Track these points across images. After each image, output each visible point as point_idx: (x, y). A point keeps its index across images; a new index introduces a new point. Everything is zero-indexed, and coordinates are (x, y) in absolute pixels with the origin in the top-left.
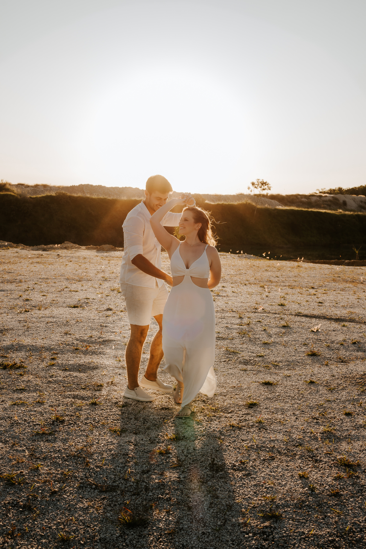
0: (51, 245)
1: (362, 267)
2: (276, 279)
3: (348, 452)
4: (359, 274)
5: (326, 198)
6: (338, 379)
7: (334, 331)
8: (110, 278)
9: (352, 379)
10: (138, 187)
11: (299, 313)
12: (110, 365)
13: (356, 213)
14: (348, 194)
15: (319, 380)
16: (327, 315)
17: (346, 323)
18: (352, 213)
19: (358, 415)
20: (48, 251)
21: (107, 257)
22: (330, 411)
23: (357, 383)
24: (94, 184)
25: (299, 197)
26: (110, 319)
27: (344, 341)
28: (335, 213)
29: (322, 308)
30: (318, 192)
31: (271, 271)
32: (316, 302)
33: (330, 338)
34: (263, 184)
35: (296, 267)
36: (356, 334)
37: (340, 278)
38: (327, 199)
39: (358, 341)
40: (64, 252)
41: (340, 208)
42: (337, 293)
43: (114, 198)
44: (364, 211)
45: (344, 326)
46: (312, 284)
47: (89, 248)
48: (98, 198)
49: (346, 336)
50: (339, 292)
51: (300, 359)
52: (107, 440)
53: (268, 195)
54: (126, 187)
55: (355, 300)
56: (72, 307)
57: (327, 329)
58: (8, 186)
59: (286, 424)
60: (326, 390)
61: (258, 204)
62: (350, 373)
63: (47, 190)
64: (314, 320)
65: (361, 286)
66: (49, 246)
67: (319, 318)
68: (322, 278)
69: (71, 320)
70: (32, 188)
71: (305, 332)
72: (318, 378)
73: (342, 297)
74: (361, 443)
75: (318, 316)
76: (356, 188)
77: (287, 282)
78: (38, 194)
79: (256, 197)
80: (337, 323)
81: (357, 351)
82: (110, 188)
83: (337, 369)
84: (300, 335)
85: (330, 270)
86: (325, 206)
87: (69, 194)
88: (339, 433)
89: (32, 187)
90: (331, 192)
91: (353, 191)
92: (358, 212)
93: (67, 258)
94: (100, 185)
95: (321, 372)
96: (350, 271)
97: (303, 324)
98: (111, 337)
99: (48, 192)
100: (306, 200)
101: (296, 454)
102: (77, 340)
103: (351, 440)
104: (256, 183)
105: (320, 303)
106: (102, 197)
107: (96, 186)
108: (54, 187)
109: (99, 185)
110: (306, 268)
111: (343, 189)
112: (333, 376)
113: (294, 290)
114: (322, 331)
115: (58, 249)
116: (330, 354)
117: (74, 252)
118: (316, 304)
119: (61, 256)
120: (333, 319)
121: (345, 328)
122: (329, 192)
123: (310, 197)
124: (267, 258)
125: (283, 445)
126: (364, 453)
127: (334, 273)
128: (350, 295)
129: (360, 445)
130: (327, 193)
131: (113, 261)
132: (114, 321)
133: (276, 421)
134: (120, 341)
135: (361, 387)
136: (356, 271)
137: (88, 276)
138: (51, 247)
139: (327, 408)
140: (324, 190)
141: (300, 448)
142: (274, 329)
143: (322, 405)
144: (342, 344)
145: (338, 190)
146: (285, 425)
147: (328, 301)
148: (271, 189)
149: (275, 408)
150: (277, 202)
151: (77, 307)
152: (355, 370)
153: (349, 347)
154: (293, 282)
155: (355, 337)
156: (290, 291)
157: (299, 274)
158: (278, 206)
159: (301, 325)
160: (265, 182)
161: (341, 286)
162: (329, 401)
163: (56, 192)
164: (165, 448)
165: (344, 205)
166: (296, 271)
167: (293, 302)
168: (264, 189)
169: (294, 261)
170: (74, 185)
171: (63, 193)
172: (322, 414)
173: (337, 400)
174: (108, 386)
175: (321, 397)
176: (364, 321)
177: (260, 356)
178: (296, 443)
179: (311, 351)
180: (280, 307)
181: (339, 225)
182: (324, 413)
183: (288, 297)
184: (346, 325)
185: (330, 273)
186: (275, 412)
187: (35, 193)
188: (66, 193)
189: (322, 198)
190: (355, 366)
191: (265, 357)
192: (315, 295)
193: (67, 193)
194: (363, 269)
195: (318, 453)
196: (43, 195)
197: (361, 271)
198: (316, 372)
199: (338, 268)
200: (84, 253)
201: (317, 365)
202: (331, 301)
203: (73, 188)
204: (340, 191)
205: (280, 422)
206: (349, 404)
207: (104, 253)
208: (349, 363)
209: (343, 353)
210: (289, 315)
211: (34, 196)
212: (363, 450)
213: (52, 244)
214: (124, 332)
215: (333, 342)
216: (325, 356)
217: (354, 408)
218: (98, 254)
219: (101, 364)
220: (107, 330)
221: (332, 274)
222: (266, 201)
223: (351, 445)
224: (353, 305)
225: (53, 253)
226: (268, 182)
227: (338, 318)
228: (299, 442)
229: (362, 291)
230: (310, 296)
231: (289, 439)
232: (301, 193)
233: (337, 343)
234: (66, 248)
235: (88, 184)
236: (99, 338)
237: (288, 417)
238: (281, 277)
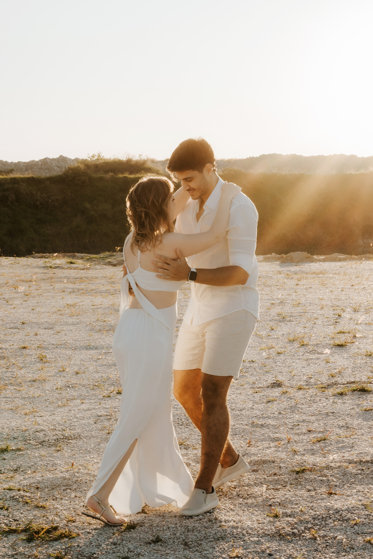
8: (293, 316)
12: (251, 529)
21: (296, 274)
26: (274, 408)
47: (268, 258)
58: (149, 165)
98: (268, 451)
131: (305, 281)
132: (280, 413)
163: (223, 169)
207: (292, 266)
214: (296, 438)
218: (283, 269)
219: (233, 527)
220: (263, 435)
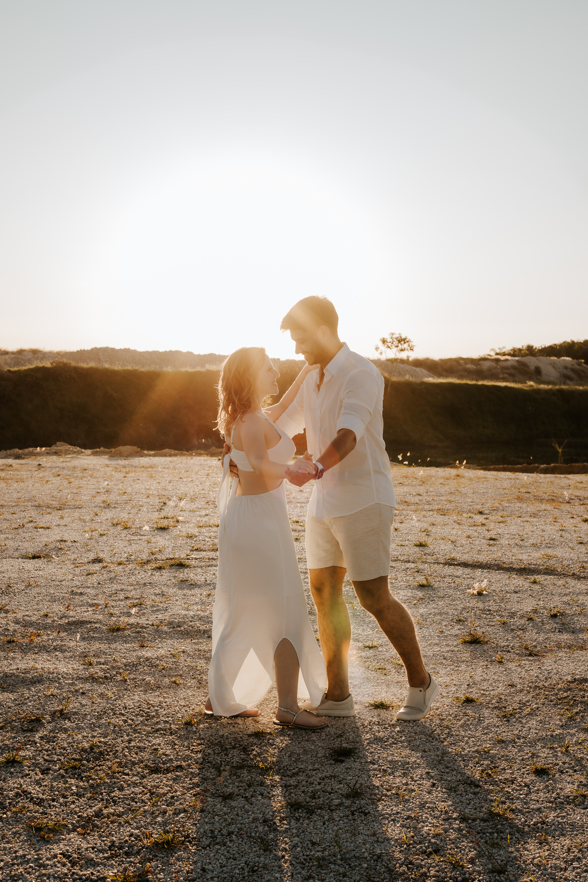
0: (31, 449)
1: (569, 476)
2: (417, 499)
3: (540, 866)
4: (562, 488)
5: (506, 362)
6: (521, 691)
7: (516, 592)
8: (118, 503)
9: (549, 691)
10: (190, 351)
11: (453, 559)
12: (67, 674)
13: (557, 387)
14: (543, 356)
15: (483, 694)
16: (504, 563)
17: (539, 576)
18: (550, 387)
19: (562, 772)
20: (23, 458)
21: (124, 467)
22: (504, 764)
23: (559, 699)
24: (117, 347)
25: (462, 362)
26: (94, 579)
27: (535, 611)
28: (523, 387)
29: (495, 548)
30: (493, 354)
31: (408, 485)
32: (484, 538)
33: (508, 607)
34: (401, 340)
35: (453, 478)
36: (556, 598)
37: (530, 495)
38: (509, 364)
39: (561, 611)
40: (50, 460)
41: (530, 379)
42: (523, 522)
43: (150, 370)
44: (570, 383)
45: (535, 582)
46: (479, 507)
47: (97, 452)
48: (124, 370)
49: (539, 603)
50: (528, 519)
51: (448, 652)
52: (16, 852)
53: (411, 359)
54: (171, 351)
55: (555, 533)
56: (30, 558)
57: (503, 589)
59: (409, 800)
60: (498, 717)
61: (394, 375)
62: (546, 679)
63: (37, 359)
64: (478, 572)
65: (567, 507)
66: (27, 450)
67: (489, 568)
68: (498, 495)
69: (16, 584)
70: (14, 356)
71: (462, 596)
72: (482, 692)
73: (532, 528)
74: (567, 842)
75: (487, 564)
76: (555, 345)
77: (435, 503)
78: (23, 365)
79: (389, 363)
80: (522, 578)
81: (559, 631)
82: (144, 352)
83: (519, 670)
84: (451, 603)
85: (513, 481)
86: (505, 376)
87: (73, 364)
88: (520, 820)
89: (13, 353)
90: (515, 353)
91: (552, 351)
92: (560, 385)
93: (54, 471)
94: (127, 347)
95: (487, 678)
96: (548, 482)
97: (458, 581)
98: (86, 614)
99: (38, 361)
100: (474, 367)
101: (426, 873)
102: (17, 622)
103: (547, 833)
104: (389, 340)
105: (491, 539)
106: (129, 368)
107: (121, 349)
108: (50, 352)
109: (125, 349)
110: (470, 479)
111: (534, 348)
112: (512, 686)
113: (447, 517)
114: (494, 594)
115: (43, 455)
116: (508, 640)
117: (69, 459)
118: (485, 541)
119: (43, 467)
120: (514, 569)
121: (536, 587)
122: (512, 353)
123: (480, 363)
124: (405, 463)
125: (401, 852)
126: (574, 868)
127: (519, 487)
128: (546, 524)
129: (566, 847)
130: (509, 354)
131: (133, 474)
132: (99, 583)
133: (389, 793)
134: (101, 622)
135: (567, 709)
136: (557, 481)
137: (76, 501)
138: (29, 452)
139: (499, 759)
140: (504, 351)
141: (437, 858)
142: (401, 592)
143: (488, 752)
144: (530, 619)
145: (527, 350)
146: (407, 801)
147: (507, 536)
148: (414, 349)
149: (391, 762)
150: (425, 371)
151: (39, 557)
152: (555, 671)
153: (543, 624)
154: (446, 503)
155: (556, 603)
156: (439, 519)
157: (458, 488)
158: (427, 377)
159: (454, 582)
160: (403, 337)
161: (532, 509)
162: (503, 742)
163: (51, 361)
164: (138, 869)
165: (536, 375)
166: (453, 485)
167: (443, 539)
168: (402, 350)
169: (451, 468)
170: (83, 349)
171: (63, 362)
172: (487, 773)
173: (519, 739)
174: (53, 720)
175: (486, 734)
176: (572, 572)
177: (370, 648)
178: (428, 847)
179: (471, 634)
180: (417, 549)
181: (530, 408)
182: (491, 769)
183: (433, 530)
184: (538, 580)
185: (512, 487)
186: (390, 771)
187: (17, 364)
188: (69, 362)
189: (500, 363)
190: (555, 662)
191: (380, 649)
192: (483, 525)
193: (71, 362)
194: (569, 479)
195: (474, 871)
196: (31, 367)
197: (567, 482)
198: (478, 678)
199: (525, 478)
200: (86, 461)
201: (482, 664)
202: (513, 536)
203: (81, 354)
204: (531, 351)
205: (397, 794)
206: (544, 747)
207: (122, 459)
208: (543, 656)
209: (532, 637)
210: (434, 563)
211: (16, 369)
212: (573, 861)
213: (32, 447)
214: (113, 604)
215: (513, 615)
216: (497, 644)
217: (554, 756)
218: (111, 462)
219: (49, 673)
220: (82, 601)
221: (515, 488)
222: (407, 370)
223: (546, 847)
224: (551, 542)
225: (32, 462)
226: (409, 337)
227: (525, 568)
228: (435, 843)
229: (569, 516)
230: (475, 528)
231: (413, 837)
232: (465, 356)
233: (522, 617)
234: (56, 453)
235: (107, 348)
236: (61, 618)
237: (415, 781)
238: (425, 494)
